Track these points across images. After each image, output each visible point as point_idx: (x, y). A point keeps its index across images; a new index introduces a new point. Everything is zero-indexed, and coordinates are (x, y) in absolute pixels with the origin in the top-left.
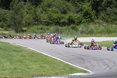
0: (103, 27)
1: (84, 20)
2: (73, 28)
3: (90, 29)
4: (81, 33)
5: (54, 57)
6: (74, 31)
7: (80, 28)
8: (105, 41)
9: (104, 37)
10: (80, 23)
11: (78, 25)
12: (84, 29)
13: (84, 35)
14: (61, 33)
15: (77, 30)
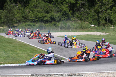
0: (78, 24)
1: (63, 19)
2: (54, 25)
3: (67, 26)
4: (60, 28)
5: (39, 48)
6: (55, 27)
7: (60, 24)
8: (80, 35)
9: (78, 31)
10: (60, 20)
11: (58, 22)
12: (63, 26)
13: (63, 30)
14: (45, 28)
15: (57, 26)
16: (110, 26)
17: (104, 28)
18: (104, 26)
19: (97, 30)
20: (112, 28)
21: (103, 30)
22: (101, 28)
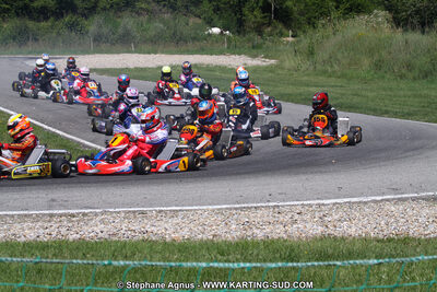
0: (162, 25)
2: (72, 26)
3: (120, 31)
4: (95, 40)
6: (73, 33)
7: (93, 25)
9: (163, 53)
10: (92, 10)
11: (86, 17)
12: (105, 30)
13: (103, 46)
14: (36, 40)
15: (82, 32)
16: (282, 35)
17: (258, 40)
18: (260, 32)
19: (233, 49)
20: (290, 39)
21: (254, 50)
22: (249, 40)
